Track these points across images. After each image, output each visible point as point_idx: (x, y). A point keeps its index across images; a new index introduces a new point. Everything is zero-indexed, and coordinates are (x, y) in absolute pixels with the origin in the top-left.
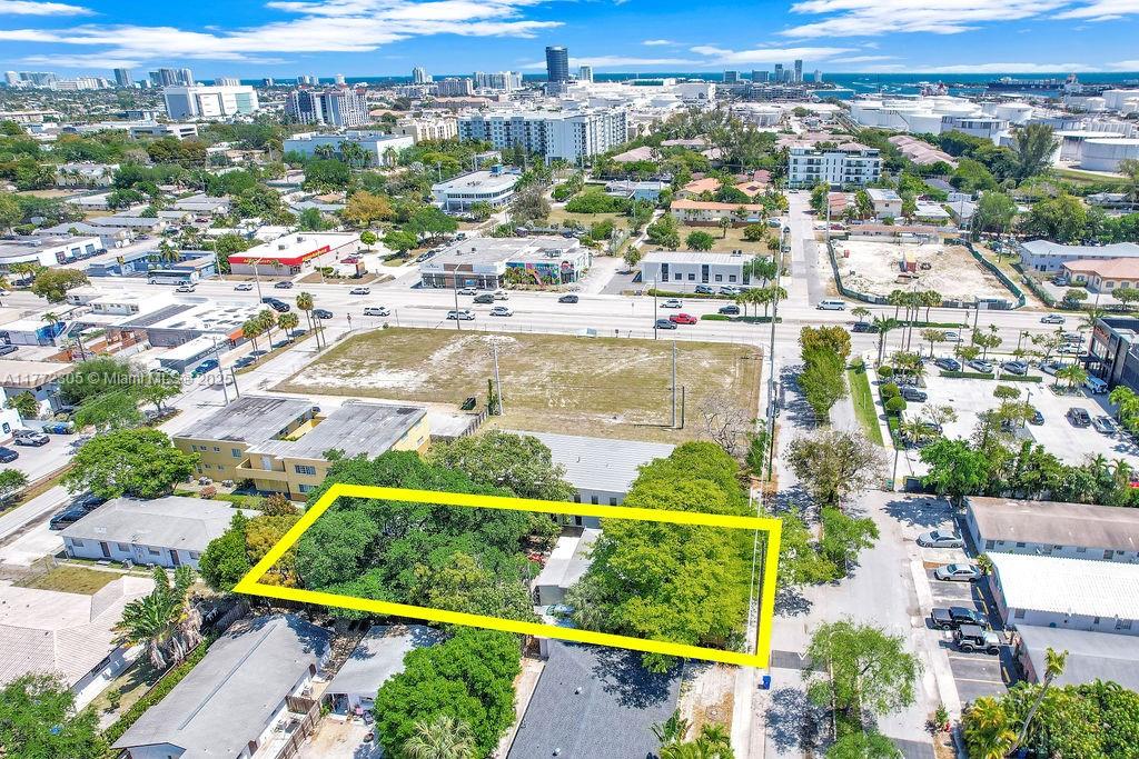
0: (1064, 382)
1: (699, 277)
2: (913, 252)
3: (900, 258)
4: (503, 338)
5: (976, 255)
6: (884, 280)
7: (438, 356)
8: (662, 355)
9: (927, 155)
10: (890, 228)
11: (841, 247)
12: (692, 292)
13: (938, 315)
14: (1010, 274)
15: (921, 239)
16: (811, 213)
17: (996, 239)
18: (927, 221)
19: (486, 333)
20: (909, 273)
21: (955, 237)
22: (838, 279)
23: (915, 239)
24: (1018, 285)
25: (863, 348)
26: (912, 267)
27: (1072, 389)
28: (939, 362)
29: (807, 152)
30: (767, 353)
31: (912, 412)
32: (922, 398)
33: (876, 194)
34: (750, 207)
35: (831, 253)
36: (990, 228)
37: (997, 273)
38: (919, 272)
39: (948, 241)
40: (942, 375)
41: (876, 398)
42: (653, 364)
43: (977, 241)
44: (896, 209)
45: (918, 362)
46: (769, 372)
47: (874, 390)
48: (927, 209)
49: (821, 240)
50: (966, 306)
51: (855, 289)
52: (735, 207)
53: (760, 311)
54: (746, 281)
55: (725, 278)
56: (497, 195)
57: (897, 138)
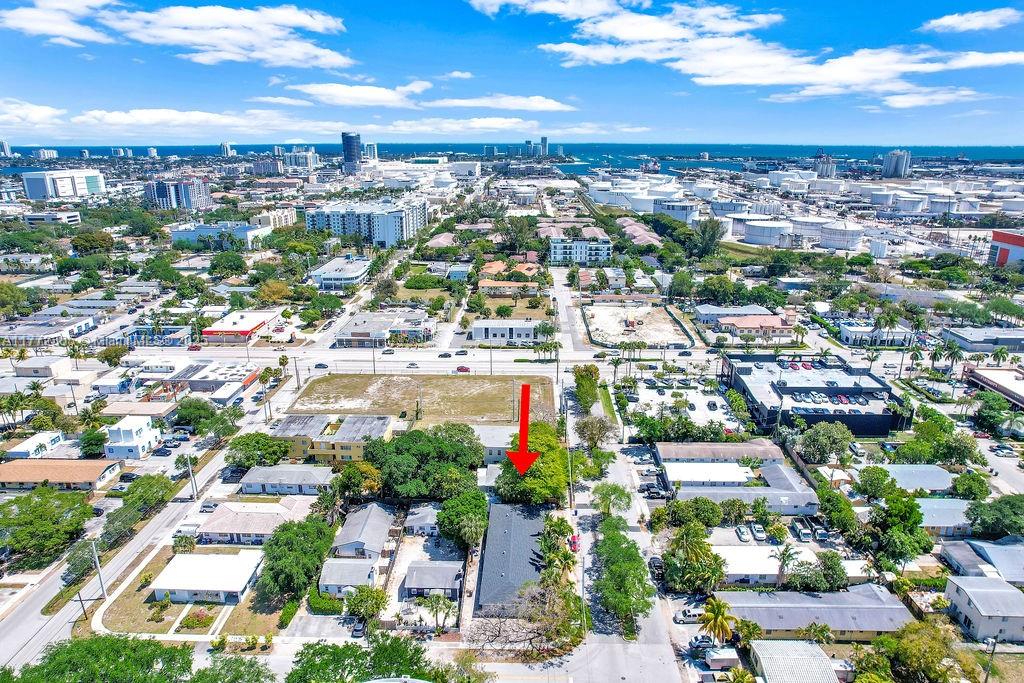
0: (708, 388)
1: (508, 335)
2: (633, 313)
3: (625, 318)
5: (670, 313)
6: (615, 333)
7: (371, 389)
10: (619, 297)
11: (590, 310)
12: (504, 345)
13: (646, 354)
14: (688, 326)
15: (638, 304)
16: (569, 285)
17: (683, 302)
18: (642, 291)
19: (393, 375)
20: (631, 328)
21: (658, 301)
22: (589, 333)
23: (634, 304)
24: (692, 333)
25: (606, 373)
26: (632, 324)
27: (712, 392)
28: (646, 381)
29: (562, 241)
30: (555, 380)
31: (631, 407)
32: (637, 400)
33: (609, 272)
34: (529, 284)
35: (584, 315)
36: (680, 295)
37: (681, 326)
38: (636, 327)
39: (654, 305)
40: (647, 388)
41: (614, 402)
42: (494, 389)
43: (671, 303)
44: (622, 282)
45: (635, 381)
46: (557, 391)
47: (613, 397)
48: (642, 281)
49: (577, 306)
50: (662, 348)
51: (599, 340)
52: (521, 284)
53: (548, 356)
54: (535, 337)
55: (523, 336)
56: (357, 278)
57: (622, 219)
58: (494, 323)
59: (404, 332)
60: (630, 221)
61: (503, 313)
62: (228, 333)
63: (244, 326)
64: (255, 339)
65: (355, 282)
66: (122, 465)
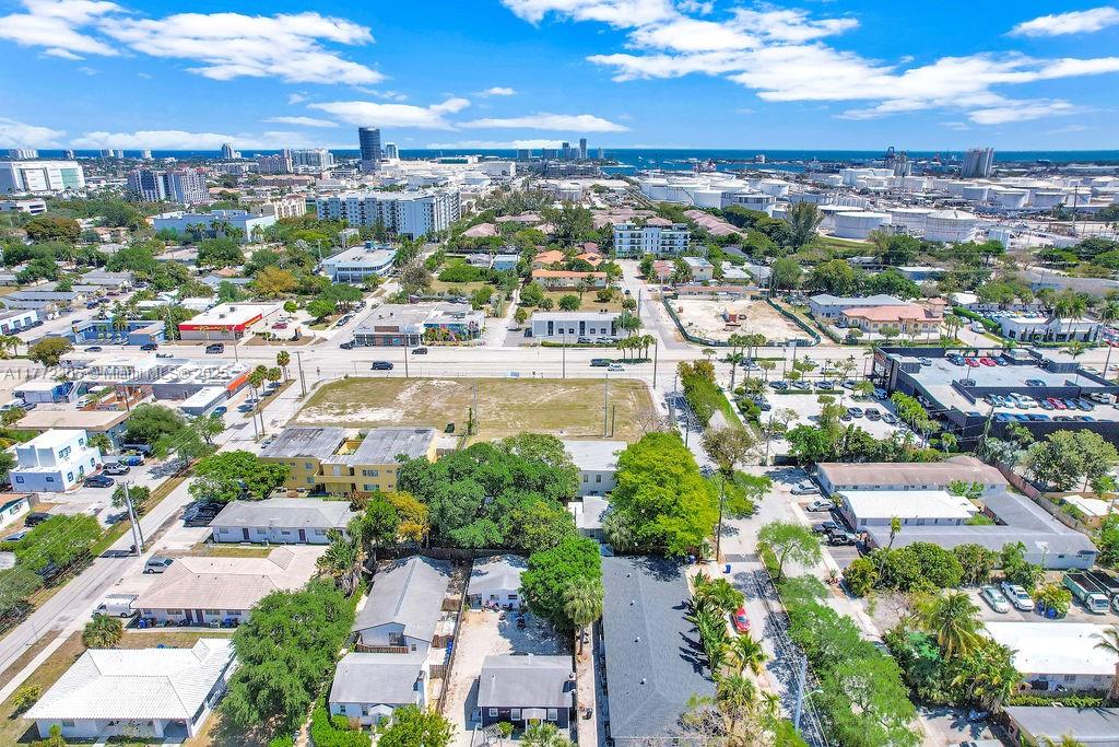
0: (859, 393)
1: (578, 331)
2: (730, 307)
3: (722, 311)
4: (447, 382)
5: (776, 307)
6: (714, 329)
7: (403, 397)
8: (574, 389)
9: (721, 228)
10: (708, 289)
11: (675, 305)
12: (575, 342)
13: (763, 353)
14: (805, 320)
15: (734, 296)
16: (642, 278)
17: (789, 294)
18: (734, 282)
19: (432, 379)
20: (732, 323)
21: (757, 294)
22: (681, 329)
23: (729, 297)
24: (812, 328)
25: (722, 377)
26: (733, 317)
27: (864, 397)
28: (772, 385)
29: (629, 227)
30: (650, 384)
31: (764, 418)
32: (768, 408)
33: (691, 261)
34: (597, 275)
35: (669, 310)
36: (782, 286)
37: (796, 320)
38: (739, 322)
39: (753, 298)
40: (777, 393)
41: (737, 410)
42: (572, 395)
43: (774, 296)
44: (708, 273)
45: (760, 384)
46: (658, 398)
47: (734, 405)
48: (732, 272)
49: (657, 299)
50: (780, 345)
51: (697, 335)
52: (585, 274)
53: (635, 354)
54: (614, 331)
55: (598, 331)
56: (381, 267)
57: (690, 212)
58: (558, 316)
59: (443, 326)
60: (699, 213)
61: (568, 305)
62: (212, 328)
63: (234, 319)
64: (248, 336)
65: (377, 272)
66: (32, 500)
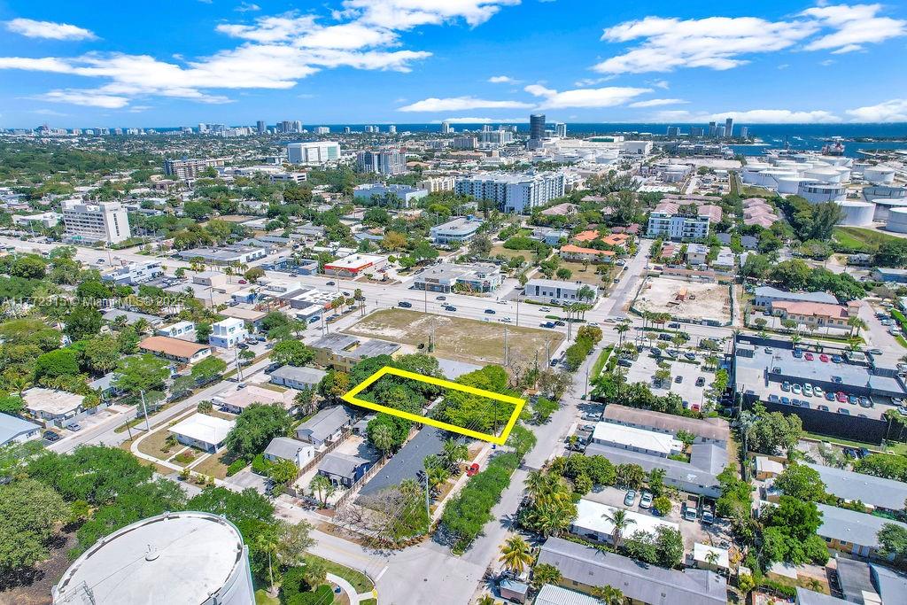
40: (649, 356)
51: (639, 308)
55: (569, 297)
56: (465, 235)
59: (469, 282)
61: (563, 275)
63: (355, 265)
65: (463, 238)
66: (213, 350)
